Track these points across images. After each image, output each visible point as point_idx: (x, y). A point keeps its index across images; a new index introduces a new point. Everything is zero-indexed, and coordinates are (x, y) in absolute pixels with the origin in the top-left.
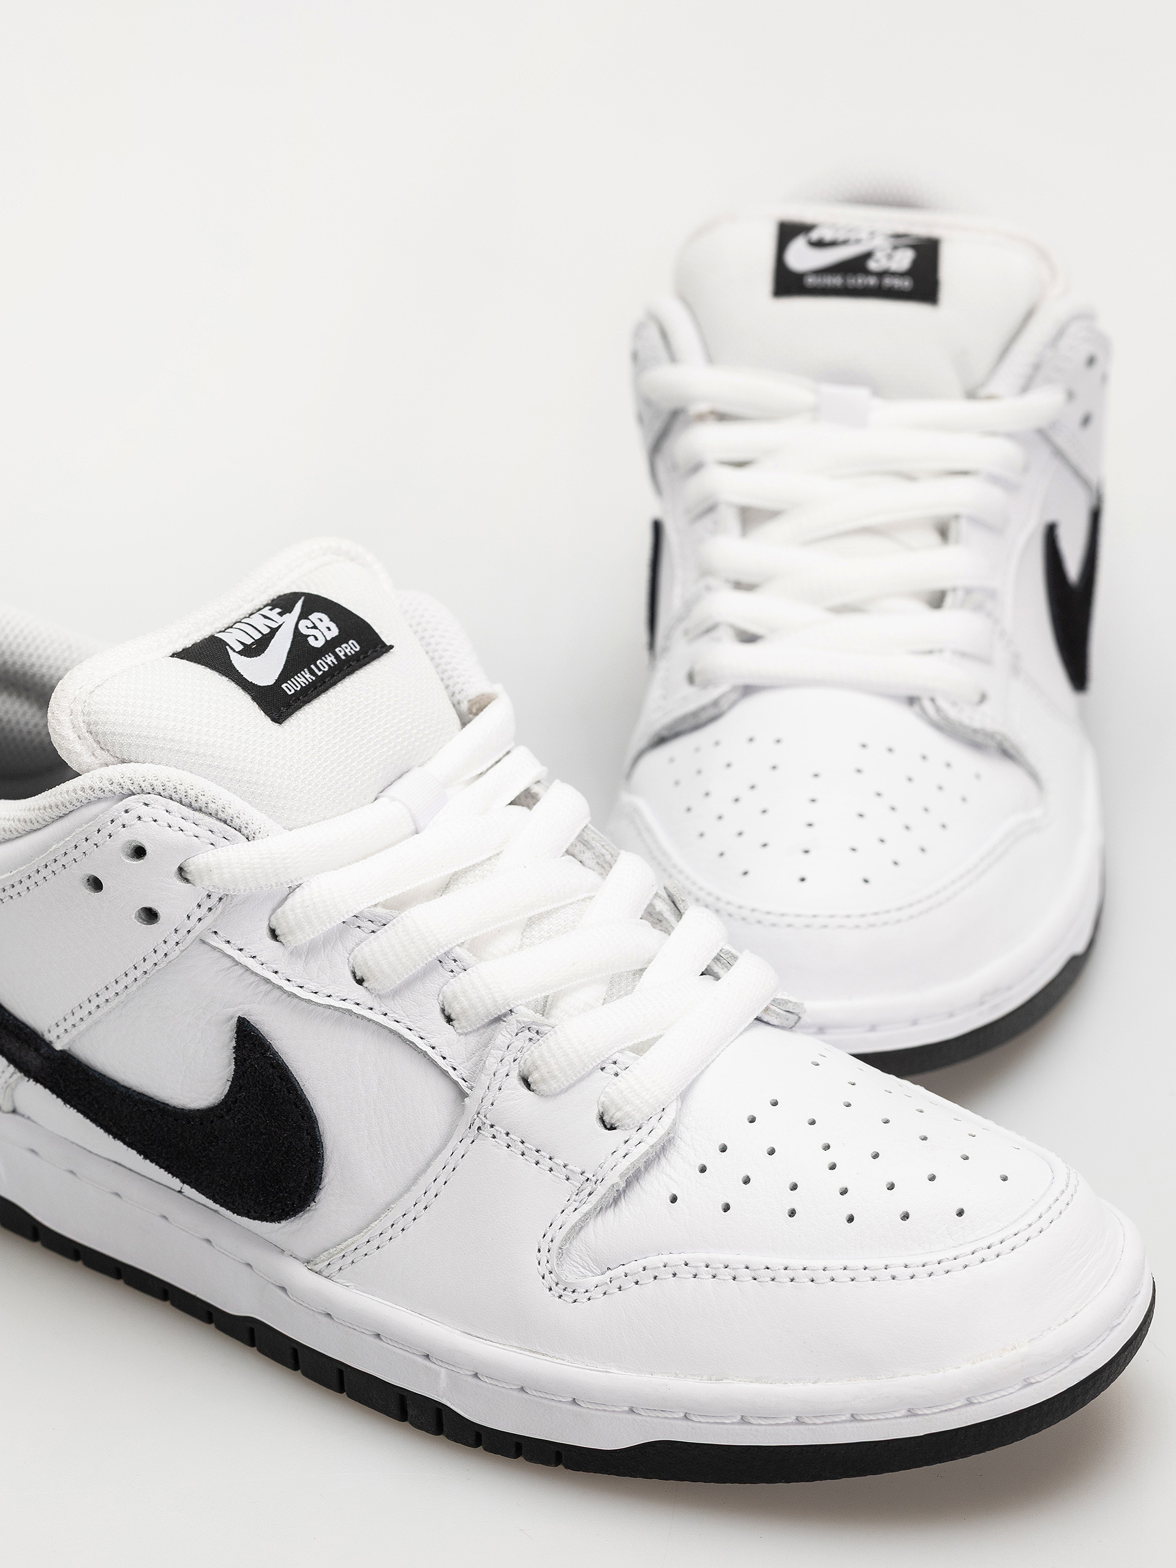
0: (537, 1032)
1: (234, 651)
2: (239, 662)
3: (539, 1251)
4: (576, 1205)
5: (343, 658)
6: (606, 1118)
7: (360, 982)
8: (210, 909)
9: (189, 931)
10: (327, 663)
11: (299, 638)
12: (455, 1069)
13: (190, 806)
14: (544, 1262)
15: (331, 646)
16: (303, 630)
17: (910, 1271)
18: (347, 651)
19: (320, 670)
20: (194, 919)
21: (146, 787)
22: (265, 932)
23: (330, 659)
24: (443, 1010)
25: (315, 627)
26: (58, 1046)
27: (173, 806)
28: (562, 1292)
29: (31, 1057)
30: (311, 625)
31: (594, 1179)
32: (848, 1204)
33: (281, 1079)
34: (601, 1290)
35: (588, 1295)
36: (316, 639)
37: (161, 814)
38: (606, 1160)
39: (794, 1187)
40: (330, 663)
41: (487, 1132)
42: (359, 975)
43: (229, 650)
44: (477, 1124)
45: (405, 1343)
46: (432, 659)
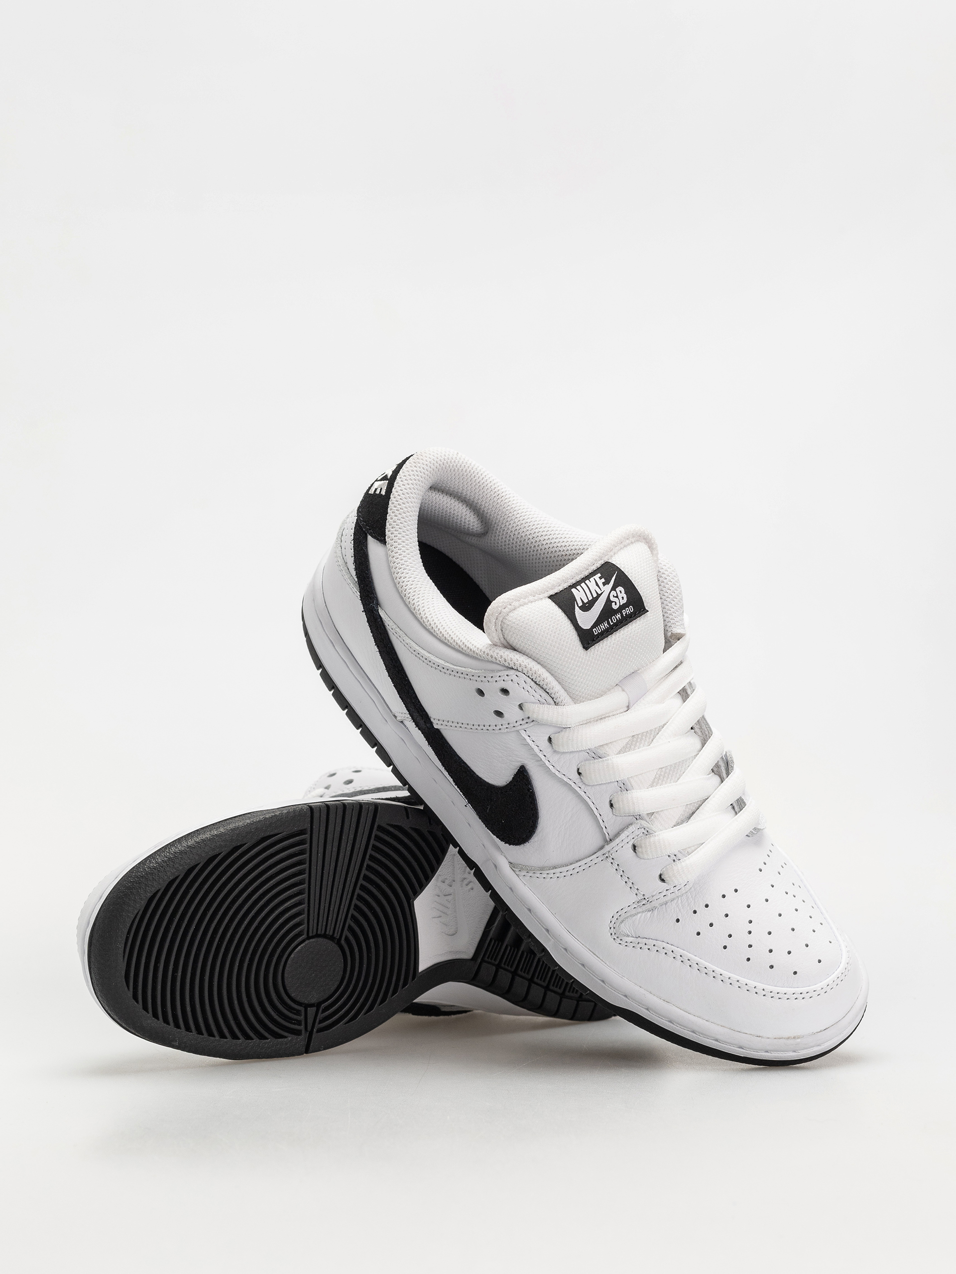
0: (647, 831)
1: (578, 606)
2: (578, 611)
3: (613, 917)
4: (636, 906)
5: (624, 615)
6: (663, 877)
7: (579, 774)
8: (527, 723)
9: (514, 727)
10: (616, 618)
11: (609, 602)
12: (606, 828)
13: (535, 682)
14: (613, 923)
15: (622, 607)
16: (612, 599)
17: (764, 993)
18: (627, 612)
19: (612, 622)
20: (518, 723)
21: (520, 669)
22: (547, 738)
23: (619, 616)
24: (611, 801)
25: (617, 597)
26: (436, 727)
27: (529, 680)
28: (616, 938)
29: (422, 722)
30: (615, 595)
31: (648, 900)
32: (749, 953)
33: (530, 797)
34: (632, 945)
35: (626, 944)
36: (616, 604)
37: (523, 684)
38: (656, 894)
39: (730, 936)
40: (618, 618)
41: (610, 860)
42: (580, 771)
43: (576, 605)
44: (607, 855)
45: (541, 922)
46: (664, 621)
